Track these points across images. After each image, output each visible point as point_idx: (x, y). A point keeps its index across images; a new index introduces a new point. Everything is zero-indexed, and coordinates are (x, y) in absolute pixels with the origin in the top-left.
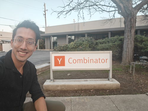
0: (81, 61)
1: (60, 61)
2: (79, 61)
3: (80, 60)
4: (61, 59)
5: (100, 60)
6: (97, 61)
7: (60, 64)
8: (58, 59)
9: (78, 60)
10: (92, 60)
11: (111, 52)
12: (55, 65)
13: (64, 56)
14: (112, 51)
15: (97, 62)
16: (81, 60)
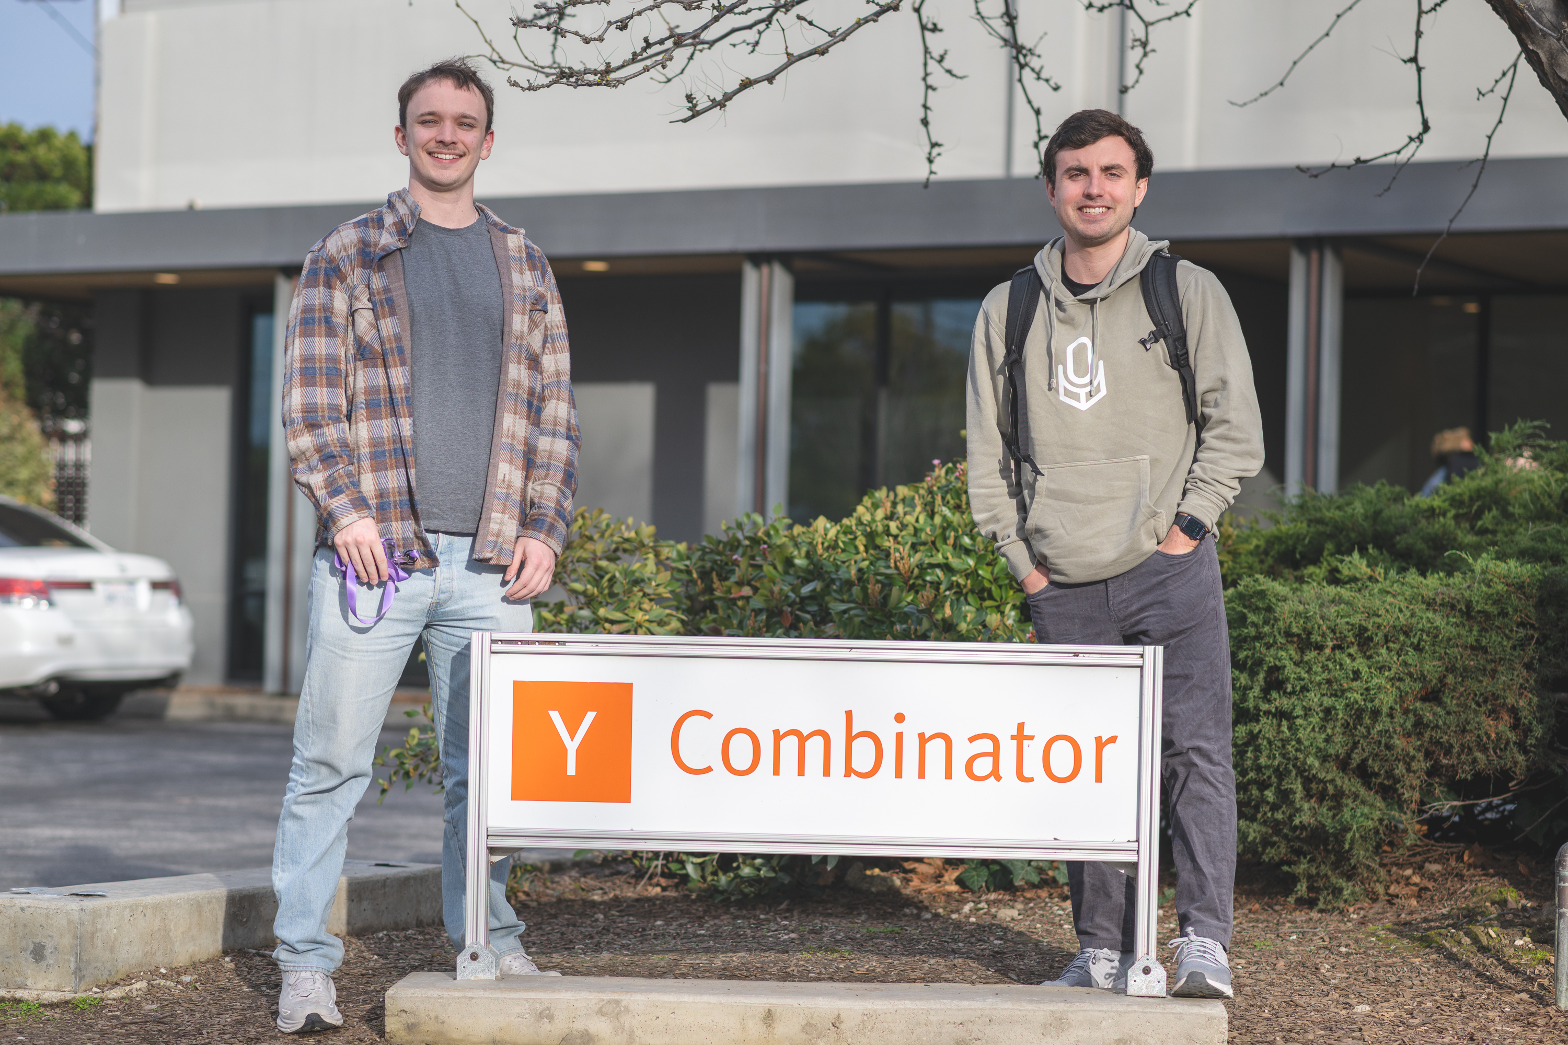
0: (815, 746)
1: (572, 746)
2: (790, 745)
3: (803, 739)
4: (590, 716)
5: (1033, 752)
6: (995, 755)
7: (571, 770)
8: (555, 716)
9: (778, 736)
10: (936, 749)
11: (1153, 655)
12: (520, 792)
13: (627, 689)
14: (1160, 649)
15: (995, 774)
16: (818, 740)
